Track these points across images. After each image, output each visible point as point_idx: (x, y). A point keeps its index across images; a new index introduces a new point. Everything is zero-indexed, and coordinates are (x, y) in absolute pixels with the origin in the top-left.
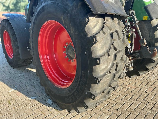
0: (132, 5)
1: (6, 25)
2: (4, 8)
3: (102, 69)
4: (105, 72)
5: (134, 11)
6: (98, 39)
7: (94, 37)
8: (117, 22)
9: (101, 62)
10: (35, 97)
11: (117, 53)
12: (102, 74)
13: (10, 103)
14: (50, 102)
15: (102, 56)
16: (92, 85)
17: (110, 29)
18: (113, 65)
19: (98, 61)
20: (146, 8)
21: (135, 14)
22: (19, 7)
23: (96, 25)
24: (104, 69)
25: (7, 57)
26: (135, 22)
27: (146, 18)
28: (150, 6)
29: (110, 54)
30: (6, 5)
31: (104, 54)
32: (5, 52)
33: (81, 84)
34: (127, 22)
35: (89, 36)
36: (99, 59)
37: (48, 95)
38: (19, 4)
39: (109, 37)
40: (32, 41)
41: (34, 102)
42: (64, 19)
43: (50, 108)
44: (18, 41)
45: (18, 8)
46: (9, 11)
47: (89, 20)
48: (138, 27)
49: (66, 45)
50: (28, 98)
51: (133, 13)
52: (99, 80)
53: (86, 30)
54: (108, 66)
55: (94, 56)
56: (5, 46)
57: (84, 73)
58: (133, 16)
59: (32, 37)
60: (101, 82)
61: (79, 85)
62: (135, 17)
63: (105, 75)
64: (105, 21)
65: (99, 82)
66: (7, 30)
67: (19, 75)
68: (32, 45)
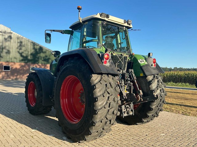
0: (132, 65)
1: (34, 77)
2: (21, 58)
3: (100, 105)
4: (101, 106)
5: (133, 70)
6: (97, 86)
7: (95, 85)
8: (112, 78)
9: (98, 100)
10: (53, 135)
11: (110, 96)
12: (100, 108)
13: (33, 137)
14: (65, 138)
15: (99, 96)
16: (94, 116)
17: (106, 82)
18: (107, 103)
19: (97, 99)
20: (141, 68)
21: (133, 72)
22: (38, 58)
23: (96, 79)
24: (101, 105)
25: (28, 105)
26: (133, 78)
27: (142, 75)
28: (144, 66)
29: (104, 96)
30: (24, 55)
31: (101, 95)
32: (27, 101)
33: (87, 117)
34: (127, 78)
35: (92, 85)
36: (97, 98)
37: (64, 133)
38: (39, 55)
39: (105, 86)
40: (56, 90)
41: (52, 138)
42: (79, 75)
43: (65, 142)
44: (43, 90)
45: (36, 59)
46: (26, 61)
47: (92, 76)
48: (136, 81)
49: (81, 93)
50: (47, 135)
51: (132, 71)
52: (97, 112)
53: (91, 82)
54: (103, 103)
55: (95, 97)
56: (28, 95)
57: (89, 108)
58: (131, 73)
59: (57, 86)
60: (99, 113)
61: (86, 117)
62: (134, 75)
63: (101, 108)
64: (103, 77)
65: (97, 113)
66: (34, 81)
67: (39, 120)
68: (56, 92)
